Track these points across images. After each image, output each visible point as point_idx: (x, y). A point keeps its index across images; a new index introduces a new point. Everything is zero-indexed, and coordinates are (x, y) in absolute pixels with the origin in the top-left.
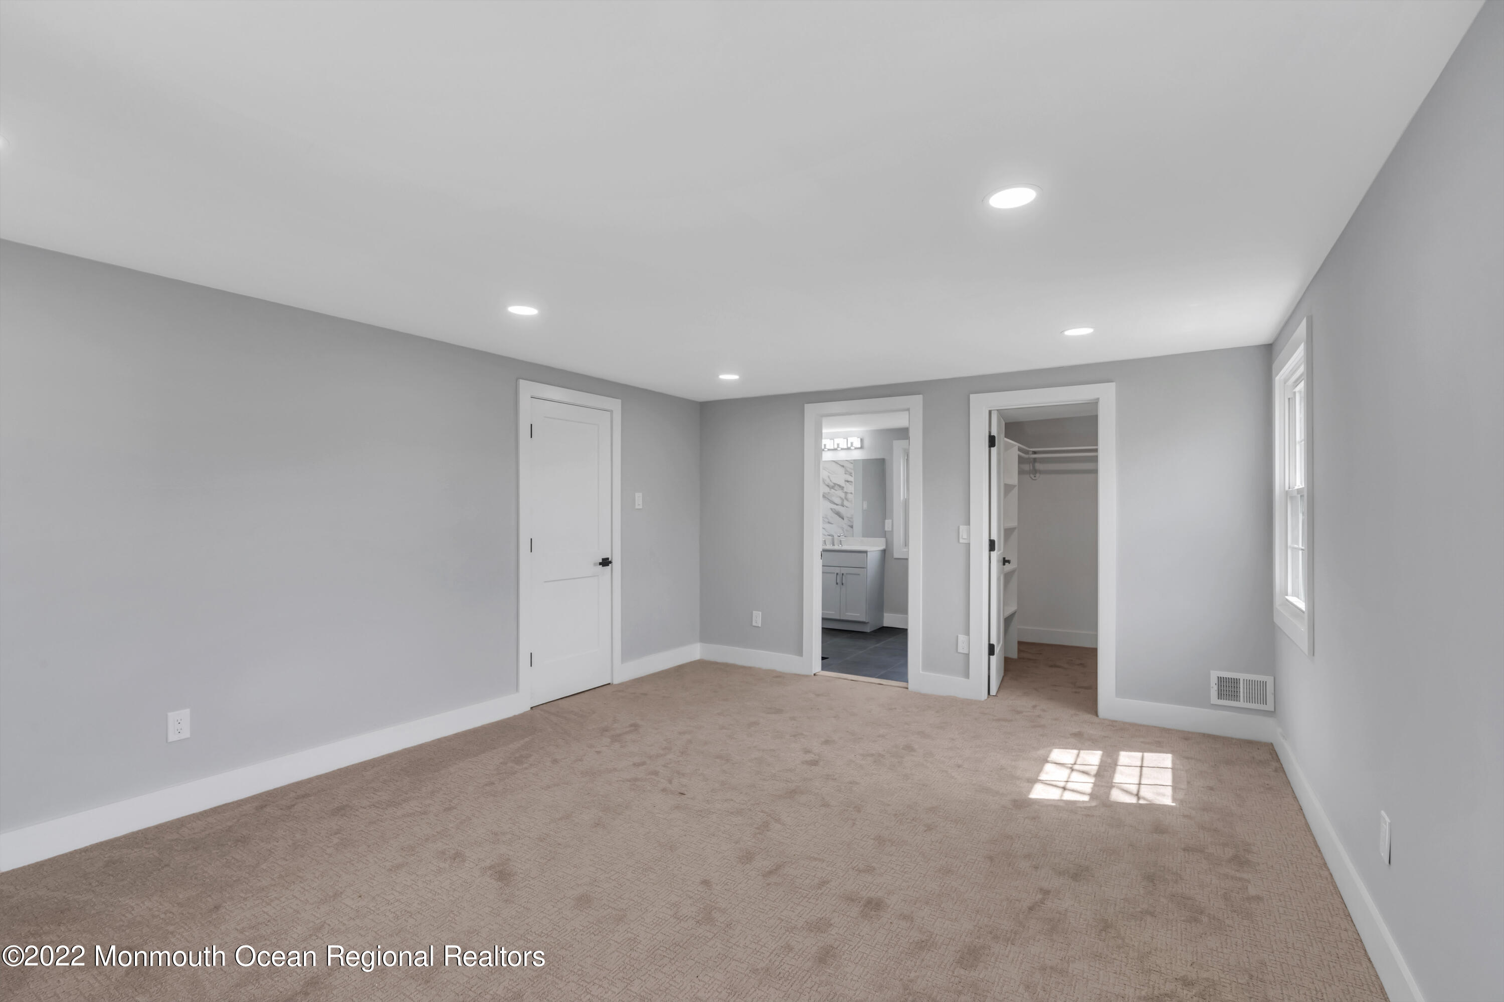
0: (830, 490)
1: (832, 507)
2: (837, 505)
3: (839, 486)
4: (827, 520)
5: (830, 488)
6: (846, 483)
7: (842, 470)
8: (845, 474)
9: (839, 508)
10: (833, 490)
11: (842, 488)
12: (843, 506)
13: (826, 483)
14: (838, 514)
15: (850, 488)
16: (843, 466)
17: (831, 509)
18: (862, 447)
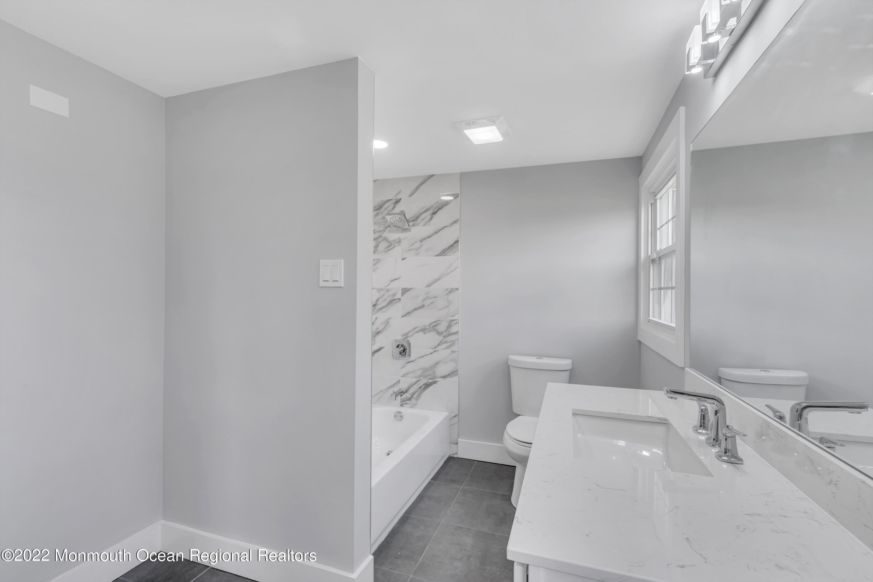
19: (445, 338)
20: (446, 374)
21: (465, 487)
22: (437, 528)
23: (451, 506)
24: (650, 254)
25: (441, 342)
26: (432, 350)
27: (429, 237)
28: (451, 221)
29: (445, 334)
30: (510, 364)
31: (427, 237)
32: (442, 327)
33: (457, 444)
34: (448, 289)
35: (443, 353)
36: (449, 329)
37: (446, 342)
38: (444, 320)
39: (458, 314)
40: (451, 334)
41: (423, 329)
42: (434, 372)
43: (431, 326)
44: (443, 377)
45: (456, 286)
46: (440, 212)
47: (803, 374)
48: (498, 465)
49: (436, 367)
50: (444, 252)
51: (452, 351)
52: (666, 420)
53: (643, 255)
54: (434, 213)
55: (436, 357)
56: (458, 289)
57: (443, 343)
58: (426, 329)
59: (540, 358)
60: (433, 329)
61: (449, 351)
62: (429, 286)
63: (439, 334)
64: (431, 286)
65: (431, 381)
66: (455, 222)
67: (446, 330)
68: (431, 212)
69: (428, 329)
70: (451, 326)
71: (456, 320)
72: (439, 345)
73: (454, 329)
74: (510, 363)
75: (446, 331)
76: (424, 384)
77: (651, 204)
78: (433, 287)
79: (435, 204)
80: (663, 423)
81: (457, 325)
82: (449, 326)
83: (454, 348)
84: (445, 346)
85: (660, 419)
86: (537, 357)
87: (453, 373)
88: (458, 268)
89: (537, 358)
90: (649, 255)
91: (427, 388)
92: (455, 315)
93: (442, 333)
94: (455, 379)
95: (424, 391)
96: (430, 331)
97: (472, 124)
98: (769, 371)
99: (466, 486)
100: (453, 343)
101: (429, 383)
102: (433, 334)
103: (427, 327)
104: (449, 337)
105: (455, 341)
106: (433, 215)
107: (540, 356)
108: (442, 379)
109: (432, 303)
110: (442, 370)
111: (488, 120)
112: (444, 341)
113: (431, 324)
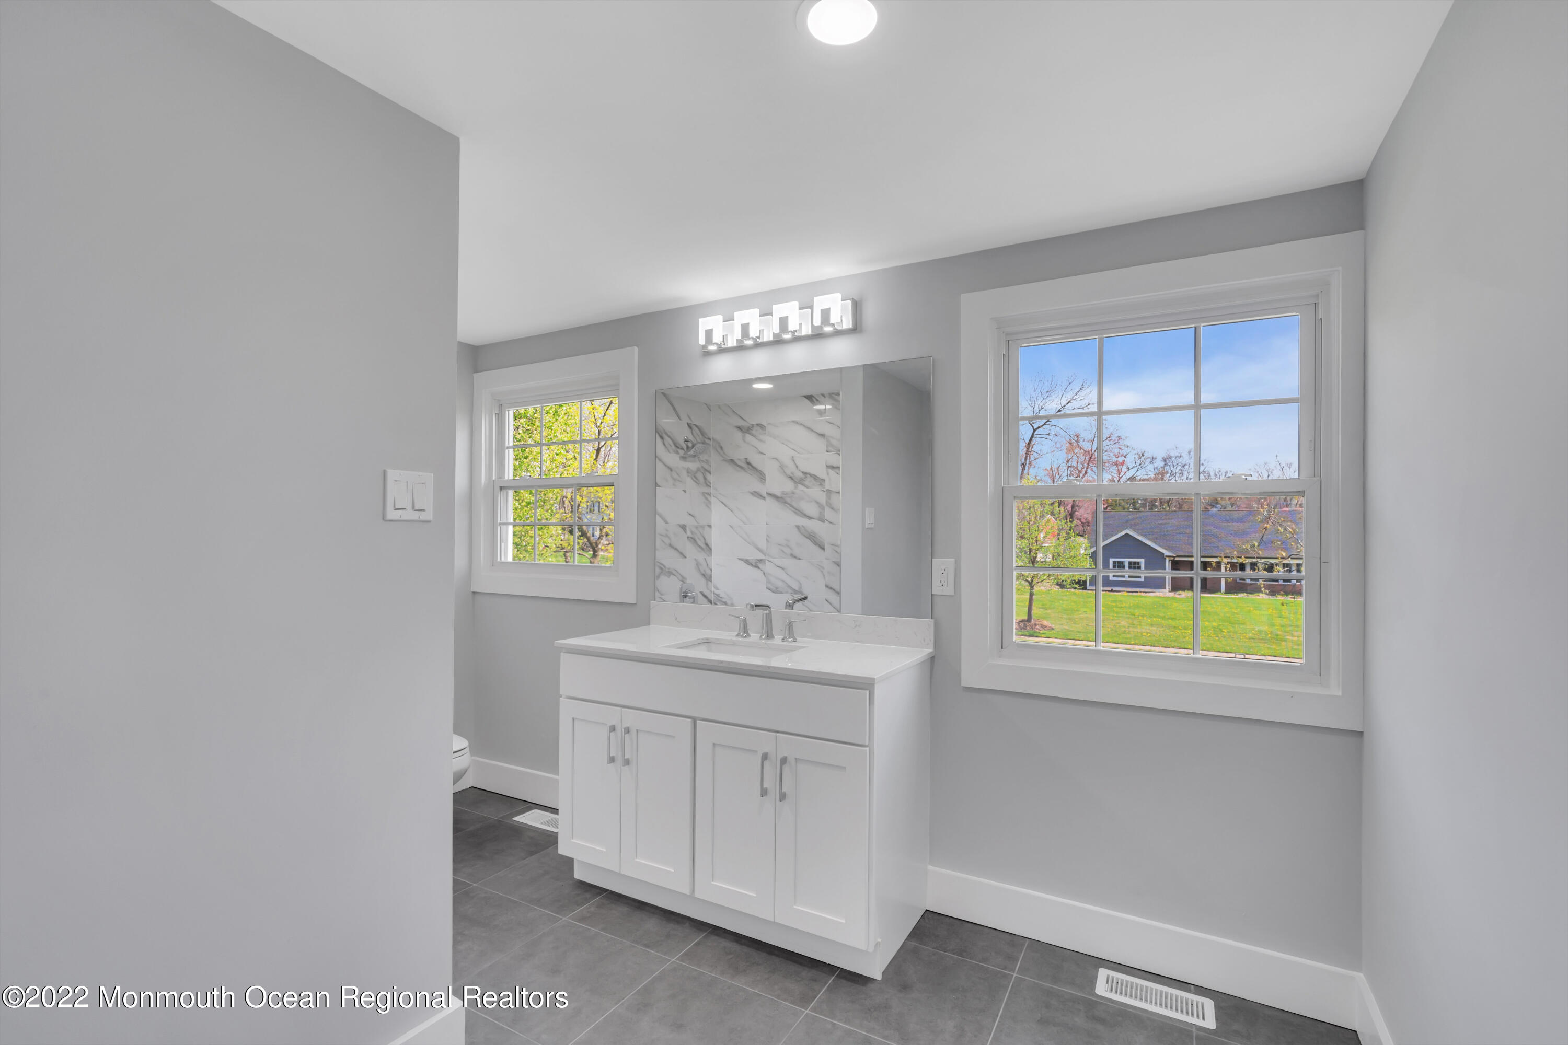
0: (796, 487)
1: (800, 524)
2: (810, 518)
3: (815, 478)
4: (788, 551)
5: (795, 482)
6: (830, 471)
7: (821, 444)
8: (827, 451)
9: (813, 526)
10: (801, 487)
11: (821, 481)
12: (822, 519)
13: (789, 473)
14: (812, 537)
15: (835, 481)
16: (823, 435)
17: (798, 527)
18: (856, 329)
24: (494, 478)
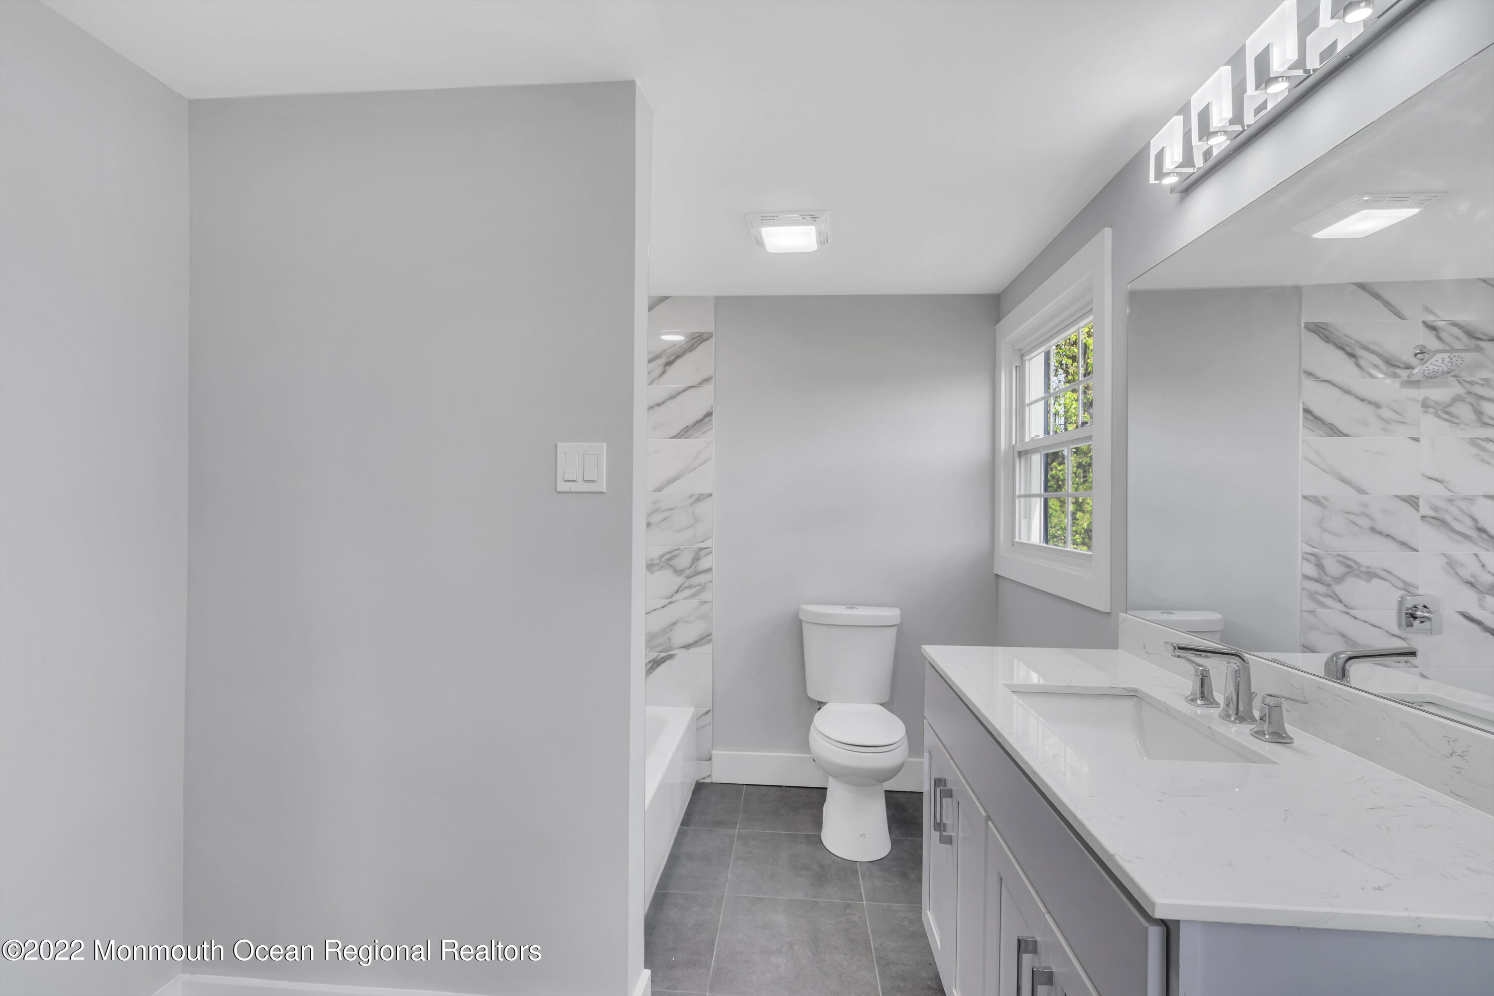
19: (689, 579)
20: (690, 641)
21: (742, 831)
22: (722, 905)
23: (731, 866)
24: (1014, 442)
25: (680, 587)
26: (667, 601)
27: (659, 405)
28: (699, 379)
29: (688, 572)
30: (802, 619)
31: (656, 404)
32: (683, 561)
33: (711, 759)
34: (693, 495)
35: (684, 606)
36: (695, 564)
37: (690, 587)
38: (686, 548)
39: (711, 539)
40: (699, 573)
41: (650, 564)
42: (669, 639)
43: (663, 560)
44: (684, 647)
45: (708, 491)
46: (679, 362)
47: (1217, 616)
48: (781, 788)
49: (671, 630)
50: (686, 432)
51: (701, 602)
52: (1136, 691)
53: (1003, 445)
54: (669, 364)
55: (673, 613)
56: (711, 495)
57: (685, 588)
58: (654, 565)
59: (852, 608)
60: (667, 564)
61: (695, 601)
62: (659, 489)
63: (678, 572)
64: (663, 489)
65: (663, 655)
66: (707, 380)
67: (690, 565)
68: (662, 361)
69: (658, 564)
70: (699, 559)
71: (707, 548)
72: (677, 592)
73: (704, 563)
74: (802, 617)
75: (691, 567)
76: (650, 662)
77: (1016, 367)
78: (666, 490)
79: (670, 348)
80: (1132, 694)
81: (710, 556)
82: (696, 559)
83: (704, 596)
84: (688, 592)
85: (1127, 690)
86: (846, 606)
87: (703, 639)
88: (711, 459)
89: (847, 608)
90: (1013, 444)
91: (656, 668)
92: (706, 540)
93: (683, 571)
94: (707, 649)
95: (651, 673)
96: (661, 568)
97: (772, 218)
98: (1173, 613)
99: (742, 829)
100: (702, 588)
101: (660, 659)
102: (667, 573)
103: (656, 562)
104: (696, 577)
105: (706, 583)
106: (667, 367)
107: (851, 605)
108: (683, 650)
109: (665, 519)
110: (683, 635)
111: (800, 215)
112: (687, 584)
113: (663, 555)
